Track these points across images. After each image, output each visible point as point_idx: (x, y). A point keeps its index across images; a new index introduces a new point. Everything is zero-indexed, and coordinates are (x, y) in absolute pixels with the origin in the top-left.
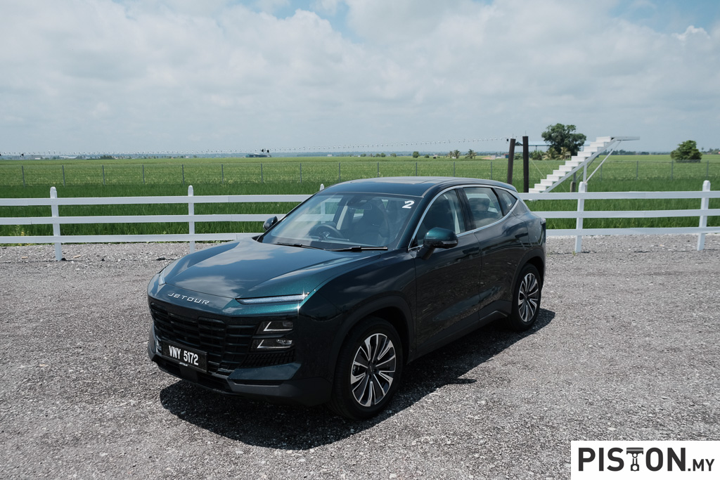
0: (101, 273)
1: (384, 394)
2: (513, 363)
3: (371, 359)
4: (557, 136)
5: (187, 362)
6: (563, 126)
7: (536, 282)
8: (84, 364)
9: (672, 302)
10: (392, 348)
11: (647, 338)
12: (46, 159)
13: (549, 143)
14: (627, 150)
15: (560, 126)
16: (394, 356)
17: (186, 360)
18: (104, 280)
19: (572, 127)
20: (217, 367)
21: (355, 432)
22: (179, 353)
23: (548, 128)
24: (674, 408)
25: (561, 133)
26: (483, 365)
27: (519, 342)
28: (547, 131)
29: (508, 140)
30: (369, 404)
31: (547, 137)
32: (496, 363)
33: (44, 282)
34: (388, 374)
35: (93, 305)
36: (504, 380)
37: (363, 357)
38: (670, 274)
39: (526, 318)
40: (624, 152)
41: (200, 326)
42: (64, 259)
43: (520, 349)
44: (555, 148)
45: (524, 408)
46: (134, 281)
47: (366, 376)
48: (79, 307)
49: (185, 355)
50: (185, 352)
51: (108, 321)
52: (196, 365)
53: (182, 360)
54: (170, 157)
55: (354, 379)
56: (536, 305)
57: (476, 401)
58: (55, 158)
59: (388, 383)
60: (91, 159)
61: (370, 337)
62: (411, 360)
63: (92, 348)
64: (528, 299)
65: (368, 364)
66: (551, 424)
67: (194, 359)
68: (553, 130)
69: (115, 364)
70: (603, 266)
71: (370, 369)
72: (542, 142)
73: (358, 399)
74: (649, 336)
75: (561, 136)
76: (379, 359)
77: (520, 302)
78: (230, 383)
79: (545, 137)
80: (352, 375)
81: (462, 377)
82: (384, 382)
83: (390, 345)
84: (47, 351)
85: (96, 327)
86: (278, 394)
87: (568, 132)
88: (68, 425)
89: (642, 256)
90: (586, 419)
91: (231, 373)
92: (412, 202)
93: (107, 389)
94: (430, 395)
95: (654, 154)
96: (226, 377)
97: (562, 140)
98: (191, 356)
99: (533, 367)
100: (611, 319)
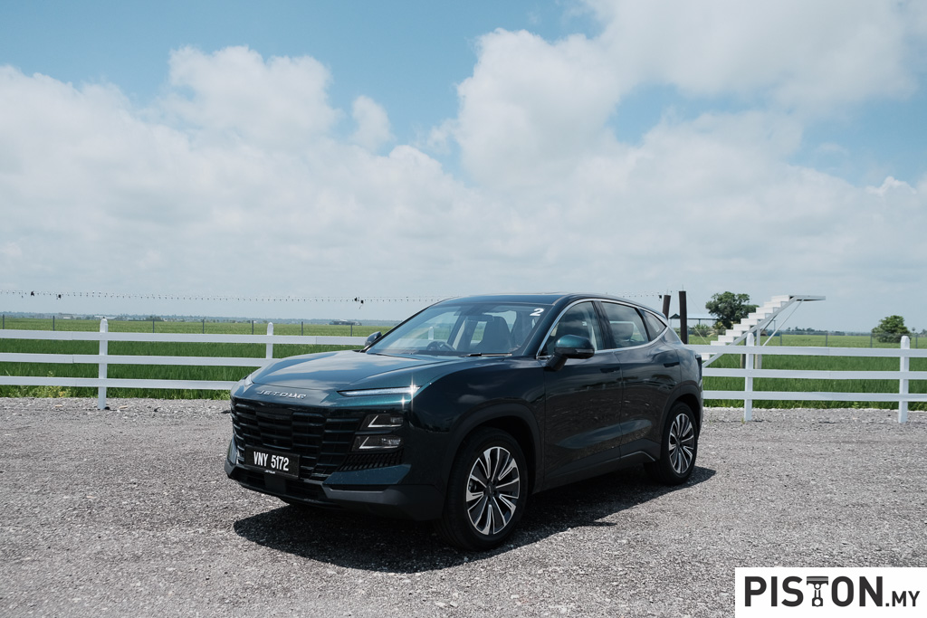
0: (153, 421)
1: (505, 524)
2: (662, 511)
3: (491, 478)
4: (726, 308)
5: (275, 469)
6: (734, 295)
7: (690, 426)
8: (140, 497)
9: (862, 466)
10: (515, 468)
11: (828, 495)
12: (77, 319)
13: (716, 316)
14: (816, 329)
15: (728, 295)
16: (518, 479)
17: (273, 467)
18: (159, 428)
19: (745, 297)
20: (310, 471)
21: (469, 561)
22: (266, 459)
23: (714, 297)
24: (855, 552)
25: (731, 303)
26: (625, 511)
27: (671, 494)
28: (713, 300)
29: (661, 297)
30: (486, 531)
31: (713, 308)
32: (641, 510)
33: (85, 427)
34: (510, 499)
35: (146, 448)
36: (650, 524)
37: (480, 471)
38: (862, 443)
39: (679, 469)
40: (813, 331)
41: (294, 423)
42: (107, 408)
43: (672, 499)
44: (724, 323)
45: (673, 547)
46: (195, 430)
47: (484, 498)
48: (130, 449)
49: (273, 460)
50: (274, 456)
51: (167, 462)
52: (285, 471)
53: (269, 466)
54: (234, 322)
55: (470, 497)
56: (691, 456)
57: (616, 541)
58: (88, 318)
59: (510, 511)
60: (134, 320)
61: (489, 450)
62: (538, 491)
63: (149, 485)
64: (681, 445)
65: (488, 482)
66: (705, 561)
67: (284, 463)
68: (720, 299)
69: (178, 499)
70: (779, 433)
71: (490, 488)
72: (706, 314)
73: (474, 521)
74: (831, 493)
75: (731, 307)
76: (500, 479)
77: (671, 447)
78: (325, 489)
79: (710, 308)
80: (468, 492)
81: (600, 520)
82: (505, 509)
83: (513, 464)
84: (94, 485)
85: (152, 467)
86: (381, 501)
87: (740, 303)
88: (126, 546)
89: (829, 427)
90: (748, 558)
91: (326, 478)
92: (542, 310)
93: (170, 520)
94: (561, 533)
95: (852, 334)
96: (321, 483)
97: (733, 313)
98: (280, 460)
99: (686, 515)
100: (785, 477)
